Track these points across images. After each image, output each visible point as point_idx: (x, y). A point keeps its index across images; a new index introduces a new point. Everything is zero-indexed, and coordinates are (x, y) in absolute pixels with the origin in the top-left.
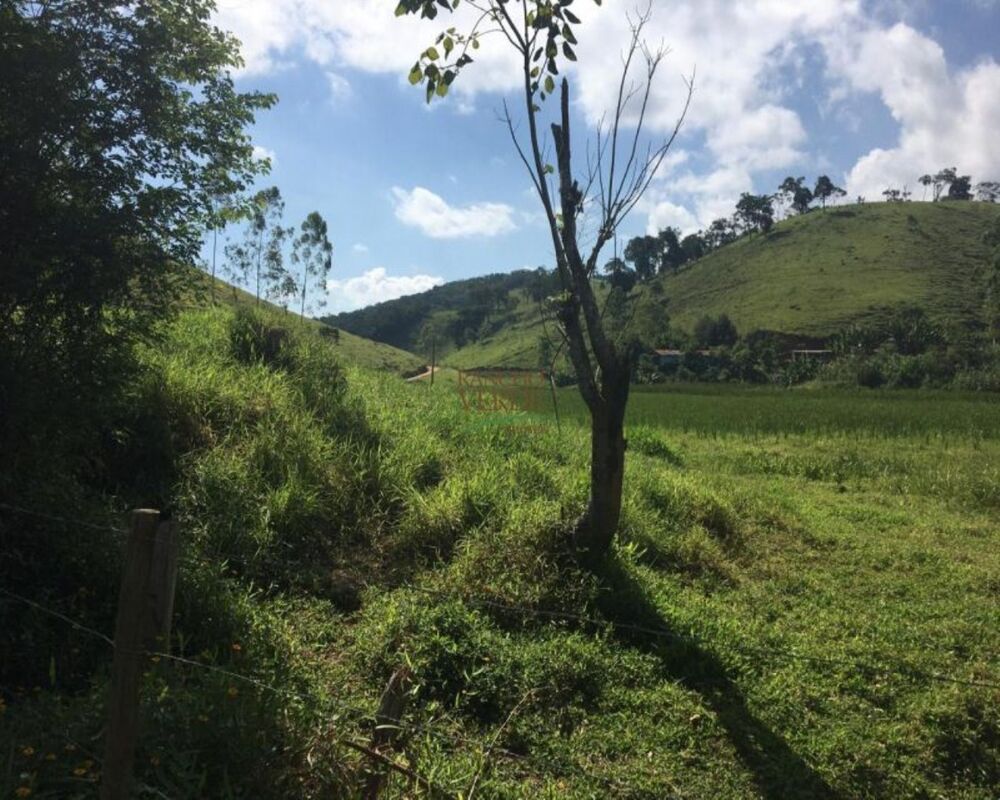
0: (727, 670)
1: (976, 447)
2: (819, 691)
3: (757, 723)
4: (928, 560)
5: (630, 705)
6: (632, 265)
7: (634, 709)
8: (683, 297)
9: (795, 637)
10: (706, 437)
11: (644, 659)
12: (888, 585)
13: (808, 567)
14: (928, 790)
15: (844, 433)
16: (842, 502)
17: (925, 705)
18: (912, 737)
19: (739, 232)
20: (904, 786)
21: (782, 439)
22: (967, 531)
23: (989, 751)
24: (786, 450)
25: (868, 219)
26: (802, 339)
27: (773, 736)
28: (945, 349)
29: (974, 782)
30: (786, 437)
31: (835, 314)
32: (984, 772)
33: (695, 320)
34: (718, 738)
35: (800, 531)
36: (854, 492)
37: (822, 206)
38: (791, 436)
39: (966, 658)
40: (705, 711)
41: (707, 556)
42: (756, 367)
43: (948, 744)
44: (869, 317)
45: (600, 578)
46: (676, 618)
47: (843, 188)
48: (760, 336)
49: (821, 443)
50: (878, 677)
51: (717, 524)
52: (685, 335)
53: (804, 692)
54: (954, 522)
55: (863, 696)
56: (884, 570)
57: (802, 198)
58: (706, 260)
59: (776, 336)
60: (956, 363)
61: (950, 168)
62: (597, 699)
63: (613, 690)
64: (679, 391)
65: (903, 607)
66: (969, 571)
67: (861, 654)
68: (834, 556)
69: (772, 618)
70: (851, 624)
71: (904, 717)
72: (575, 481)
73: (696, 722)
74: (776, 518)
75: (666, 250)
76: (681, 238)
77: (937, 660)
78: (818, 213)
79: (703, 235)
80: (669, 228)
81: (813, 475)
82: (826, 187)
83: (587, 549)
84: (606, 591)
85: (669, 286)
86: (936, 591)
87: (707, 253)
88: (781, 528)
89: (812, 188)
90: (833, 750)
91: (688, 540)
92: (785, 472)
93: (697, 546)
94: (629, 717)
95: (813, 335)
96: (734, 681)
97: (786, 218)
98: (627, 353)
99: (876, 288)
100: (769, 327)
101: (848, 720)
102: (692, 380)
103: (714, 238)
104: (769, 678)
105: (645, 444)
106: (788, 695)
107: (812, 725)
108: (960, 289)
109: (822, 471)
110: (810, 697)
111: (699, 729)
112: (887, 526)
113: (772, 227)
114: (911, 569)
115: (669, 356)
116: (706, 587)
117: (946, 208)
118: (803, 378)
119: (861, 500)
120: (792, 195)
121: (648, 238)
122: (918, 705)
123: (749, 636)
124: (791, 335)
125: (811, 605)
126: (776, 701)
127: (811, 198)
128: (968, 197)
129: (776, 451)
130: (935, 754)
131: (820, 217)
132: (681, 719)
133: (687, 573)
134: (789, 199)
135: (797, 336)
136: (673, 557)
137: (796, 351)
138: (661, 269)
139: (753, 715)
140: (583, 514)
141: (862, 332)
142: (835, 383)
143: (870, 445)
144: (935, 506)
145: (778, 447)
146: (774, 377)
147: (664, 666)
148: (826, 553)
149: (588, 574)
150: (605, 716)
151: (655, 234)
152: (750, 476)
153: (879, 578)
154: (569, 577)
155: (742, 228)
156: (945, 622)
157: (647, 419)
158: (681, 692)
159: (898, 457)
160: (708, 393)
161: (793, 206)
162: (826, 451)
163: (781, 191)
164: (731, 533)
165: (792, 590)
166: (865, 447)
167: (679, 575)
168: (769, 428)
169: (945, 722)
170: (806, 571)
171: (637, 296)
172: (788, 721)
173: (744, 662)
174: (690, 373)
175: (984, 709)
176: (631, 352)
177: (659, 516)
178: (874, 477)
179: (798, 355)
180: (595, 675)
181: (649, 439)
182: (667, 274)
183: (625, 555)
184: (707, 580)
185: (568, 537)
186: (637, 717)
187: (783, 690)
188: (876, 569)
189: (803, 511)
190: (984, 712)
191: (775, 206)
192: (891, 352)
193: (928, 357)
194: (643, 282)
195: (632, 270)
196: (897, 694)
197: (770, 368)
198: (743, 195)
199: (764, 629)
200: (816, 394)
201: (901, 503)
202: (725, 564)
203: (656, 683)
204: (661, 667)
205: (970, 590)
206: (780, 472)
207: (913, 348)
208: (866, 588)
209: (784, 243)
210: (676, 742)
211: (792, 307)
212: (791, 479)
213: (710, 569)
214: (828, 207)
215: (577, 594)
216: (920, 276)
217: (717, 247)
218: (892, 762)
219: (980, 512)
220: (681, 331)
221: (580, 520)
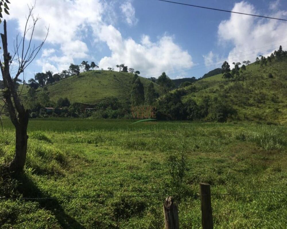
0: (59, 202)
1: (129, 133)
2: (85, 203)
3: (67, 216)
4: (116, 162)
5: (27, 219)
6: (37, 81)
7: (28, 220)
8: (54, 92)
9: (80, 189)
10: (60, 133)
11: (33, 204)
12: (106, 171)
13: (86, 168)
14: (112, 223)
15: (98, 131)
16: (96, 149)
17: (112, 201)
18: (108, 210)
19: (70, 75)
20: (106, 224)
21: (82, 133)
22: (125, 154)
23: (126, 210)
24: (83, 136)
25: (104, 75)
26: (88, 105)
27: (72, 219)
28: (122, 109)
29: (123, 219)
30: (83, 132)
31: (96, 99)
32: (125, 216)
33: (58, 99)
34: (55, 223)
35: (84, 158)
36: (100, 146)
37: (92, 70)
38: (85, 132)
39: (122, 187)
40: (51, 216)
41: (56, 169)
42: (75, 113)
43: (117, 210)
44: (105, 100)
45: (18, 180)
46: (44, 189)
47: (98, 66)
48: (77, 104)
49: (92, 134)
50: (101, 196)
51: (60, 159)
52: (55, 103)
53: (81, 204)
54: (123, 152)
55: (97, 202)
56: (105, 167)
57: (87, 67)
58: (61, 81)
59: (81, 104)
60: (125, 112)
61: (123, 64)
62: (16, 220)
63: (22, 216)
64: (53, 120)
65: (109, 175)
66: (125, 164)
67: (97, 190)
68: (93, 164)
69: (74, 184)
70: (95, 182)
71: (107, 205)
72: (10, 150)
73: (49, 220)
74: (78, 155)
75: (48, 78)
76: (53, 75)
77: (116, 189)
78: (91, 71)
79: (60, 74)
80: (49, 71)
81: (89, 142)
82: (93, 65)
83: (14, 172)
84: (20, 184)
85: (50, 88)
86: (117, 170)
87: (61, 80)
88: (79, 158)
89: (90, 65)
90: (88, 219)
91: (50, 165)
92: (82, 142)
93: (53, 166)
94: (27, 223)
95: (91, 104)
96: (61, 205)
97: (83, 72)
98: (36, 108)
99: (106, 93)
100: (79, 102)
101: (92, 209)
102: (57, 117)
103: (63, 75)
104: (72, 202)
105: (39, 136)
106: (76, 206)
107: (83, 213)
108: (125, 94)
109: (92, 141)
110: (83, 205)
111: (49, 221)
112: (107, 155)
113: (80, 74)
114: (112, 165)
115: (49, 109)
116: (55, 178)
117: (123, 74)
118: (88, 116)
119: (101, 148)
120: (85, 66)
121: (43, 74)
122: (110, 201)
123: (66, 191)
124: (85, 104)
125: (85, 179)
126: (73, 208)
127: (90, 67)
128: (127, 71)
129: (80, 136)
130: (114, 214)
131: (92, 73)
132: (44, 220)
133: (49, 175)
134: (84, 67)
135: (86, 105)
136: (45, 170)
137: (86, 109)
138: (47, 83)
139: (66, 214)
140: (13, 160)
141: (103, 104)
142: (96, 117)
143: (105, 133)
144: (119, 148)
145: (81, 135)
146: (81, 116)
147: (40, 204)
148: (91, 164)
149: (14, 180)
150: (18, 224)
151: (45, 73)
152: (72, 144)
153: (103, 169)
154: (7, 182)
155: (71, 73)
156: (118, 178)
157: (42, 129)
158: (44, 212)
159: (111, 136)
160: (62, 121)
161: (85, 69)
162: (93, 136)
163: (82, 64)
164: (64, 161)
165: (80, 175)
166: (103, 134)
167: (47, 176)
168: (78, 130)
169: (116, 204)
170: (85, 169)
171: (39, 91)
172: (76, 213)
173: (64, 198)
174: (56, 115)
175: (125, 199)
176: (37, 108)
177: (41, 158)
178: (105, 142)
179: (87, 109)
180: (15, 212)
181: (40, 135)
182: (49, 85)
183: (28, 172)
184: (56, 176)
185: (7, 169)
186: (30, 222)
187: (75, 205)
188: (103, 166)
189: (86, 153)
190: (125, 200)
191: (80, 68)
192: (110, 109)
193: (119, 110)
194: (41, 87)
195: (38, 83)
196: (106, 200)
197: (79, 113)
198: (71, 64)
199: (71, 188)
200: (91, 120)
201: (111, 148)
202: (62, 171)
203: (36, 210)
204: (38, 205)
205: (125, 169)
206: (81, 143)
207: (115, 108)
208: (100, 172)
209: (83, 79)
210: (42, 227)
211: (85, 97)
212: (84, 144)
213: (57, 173)
214: (94, 70)
215: (10, 187)
216: (117, 90)
217: (64, 78)
218: (103, 218)
219: (129, 149)
220: (53, 102)
221: (12, 163)
